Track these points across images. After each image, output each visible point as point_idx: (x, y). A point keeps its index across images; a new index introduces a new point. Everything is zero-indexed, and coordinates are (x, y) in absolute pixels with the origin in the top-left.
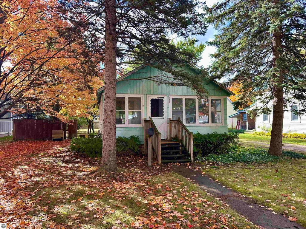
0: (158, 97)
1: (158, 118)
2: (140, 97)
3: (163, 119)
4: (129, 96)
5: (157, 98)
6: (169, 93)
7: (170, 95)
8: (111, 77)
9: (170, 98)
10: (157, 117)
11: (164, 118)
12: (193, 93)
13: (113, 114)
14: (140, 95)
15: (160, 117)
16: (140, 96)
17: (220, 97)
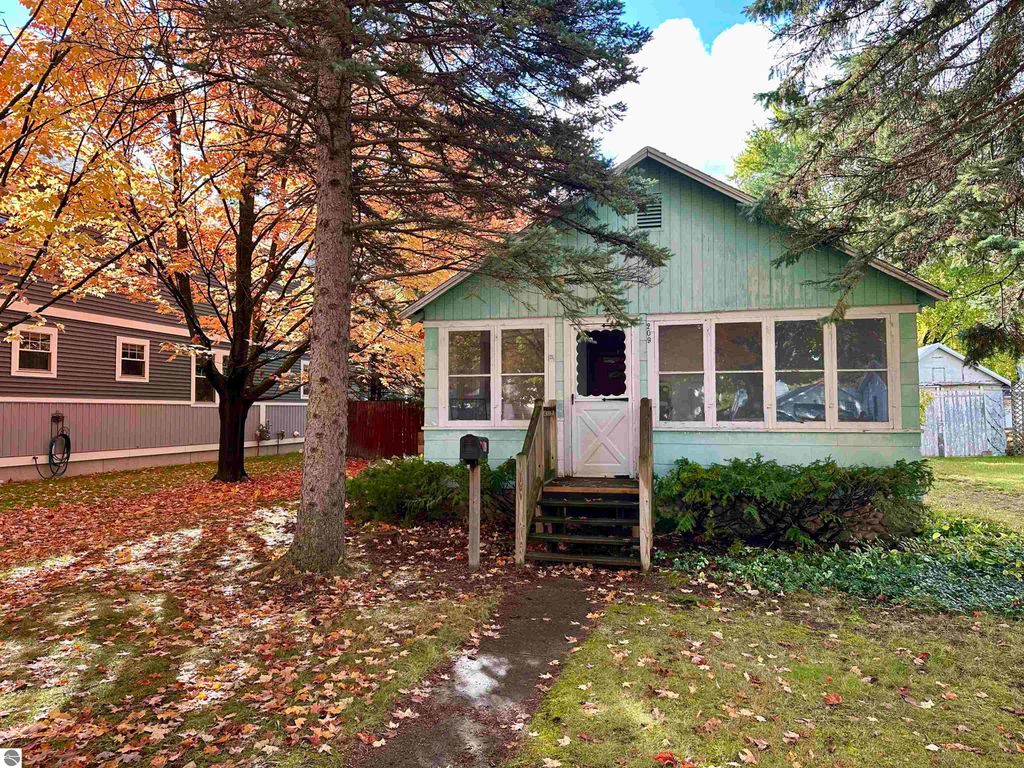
0: (604, 326)
1: (604, 400)
2: (539, 327)
3: (624, 403)
4: (504, 325)
5: (601, 329)
6: (647, 307)
7: (652, 314)
8: (325, 273)
9: (652, 324)
10: (602, 397)
11: (627, 400)
12: (749, 299)
13: (329, 391)
14: (540, 321)
15: (612, 396)
16: (541, 324)
17: (883, 309)
